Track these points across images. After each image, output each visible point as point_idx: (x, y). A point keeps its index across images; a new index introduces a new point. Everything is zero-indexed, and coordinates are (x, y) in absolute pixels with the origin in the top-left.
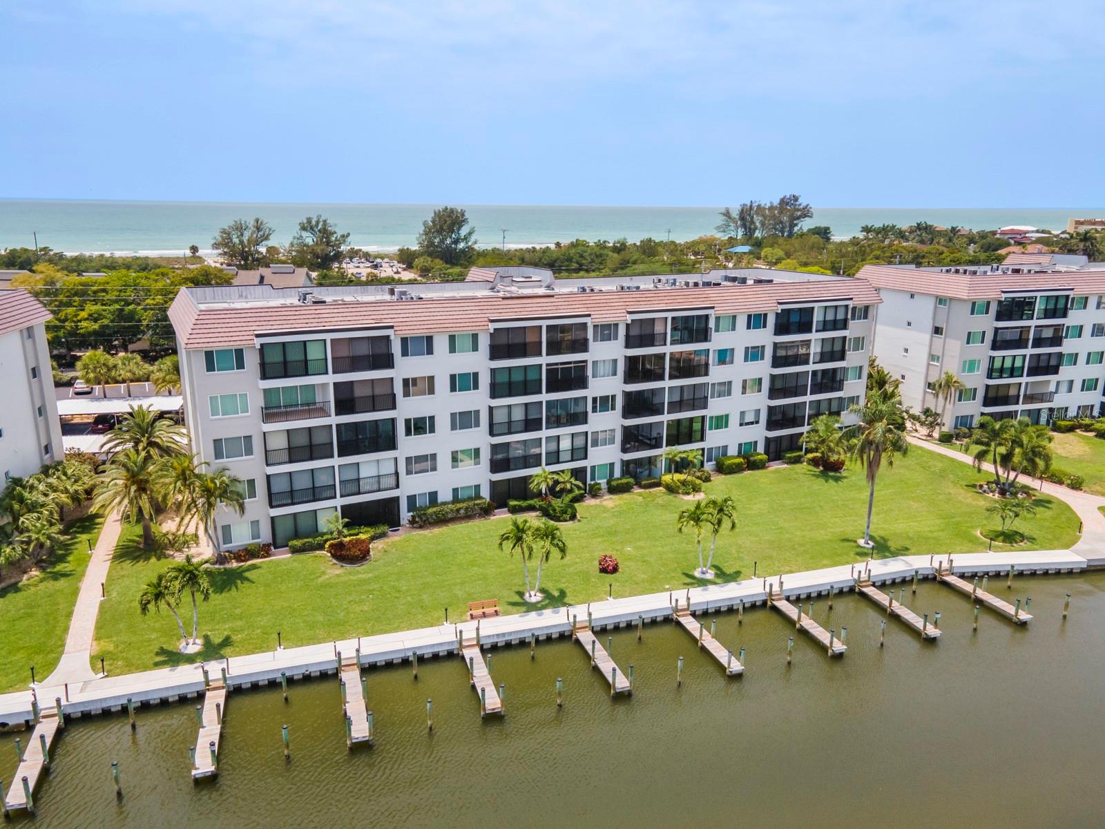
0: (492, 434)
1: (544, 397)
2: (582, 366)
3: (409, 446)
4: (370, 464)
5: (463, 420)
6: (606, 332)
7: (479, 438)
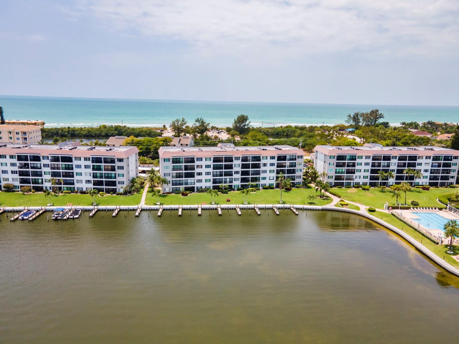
0: (213, 177)
1: (224, 170)
2: (232, 165)
3: (197, 177)
4: (190, 180)
5: (208, 173)
6: (237, 158)
7: (211, 177)
